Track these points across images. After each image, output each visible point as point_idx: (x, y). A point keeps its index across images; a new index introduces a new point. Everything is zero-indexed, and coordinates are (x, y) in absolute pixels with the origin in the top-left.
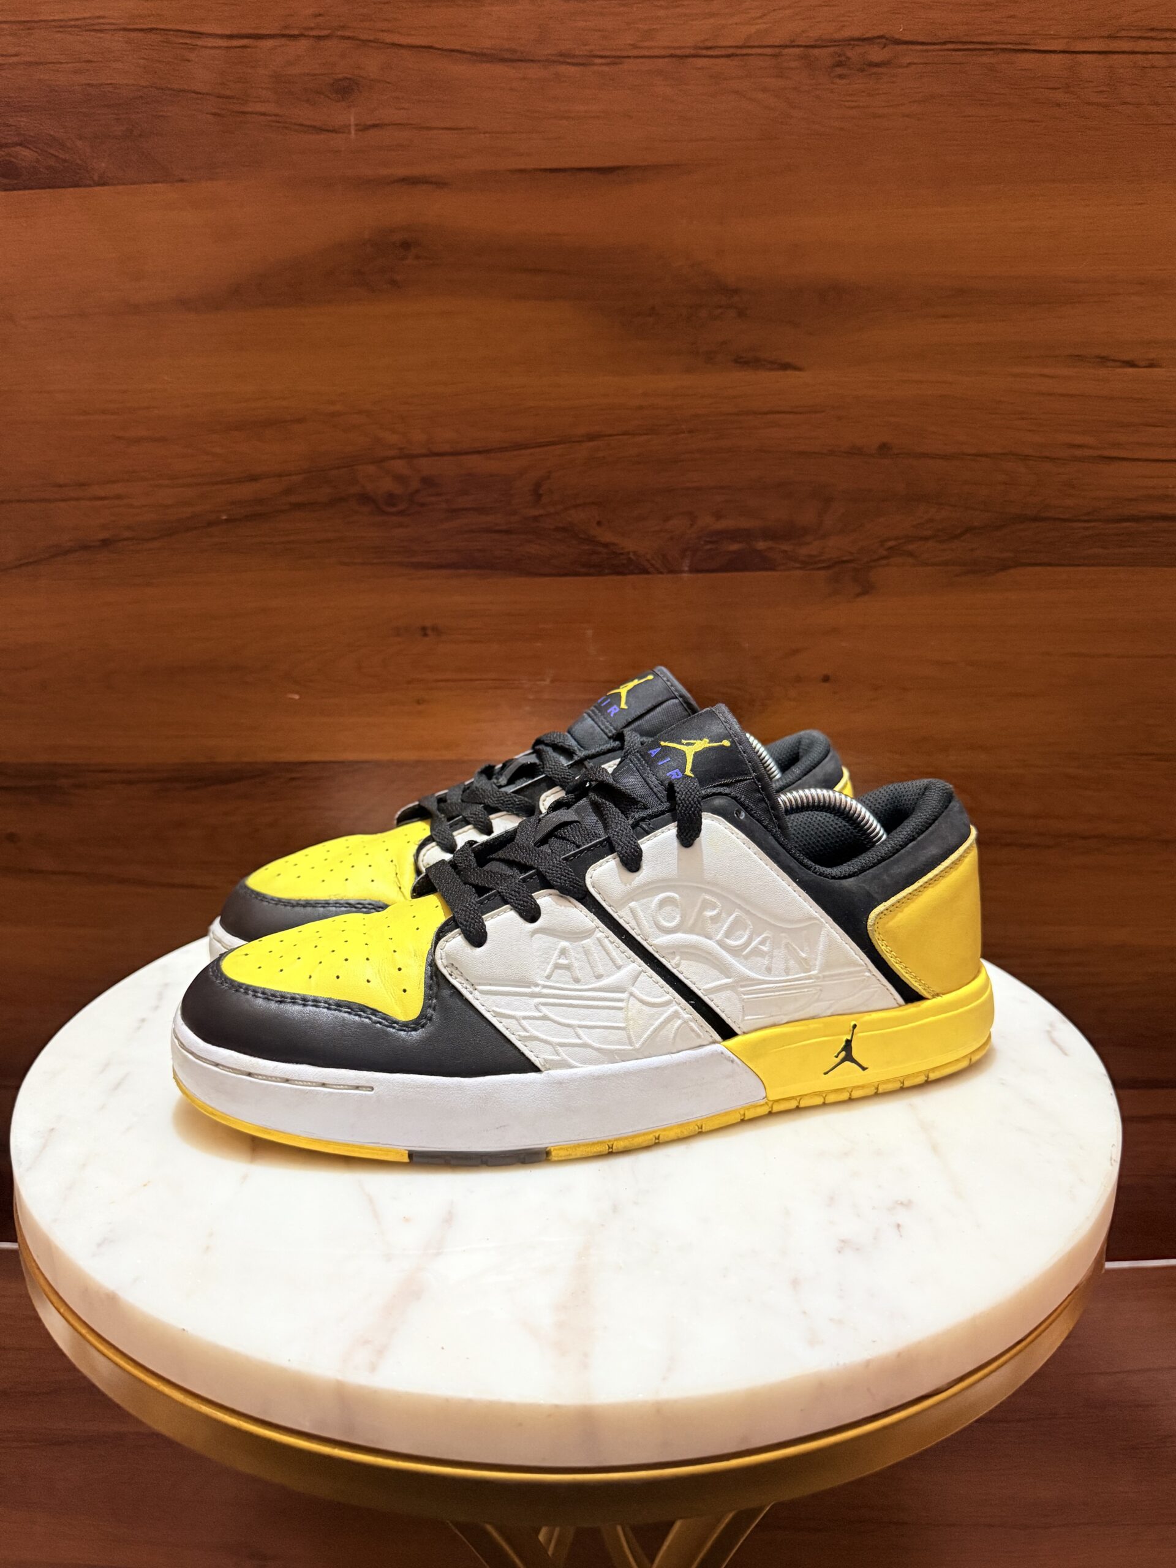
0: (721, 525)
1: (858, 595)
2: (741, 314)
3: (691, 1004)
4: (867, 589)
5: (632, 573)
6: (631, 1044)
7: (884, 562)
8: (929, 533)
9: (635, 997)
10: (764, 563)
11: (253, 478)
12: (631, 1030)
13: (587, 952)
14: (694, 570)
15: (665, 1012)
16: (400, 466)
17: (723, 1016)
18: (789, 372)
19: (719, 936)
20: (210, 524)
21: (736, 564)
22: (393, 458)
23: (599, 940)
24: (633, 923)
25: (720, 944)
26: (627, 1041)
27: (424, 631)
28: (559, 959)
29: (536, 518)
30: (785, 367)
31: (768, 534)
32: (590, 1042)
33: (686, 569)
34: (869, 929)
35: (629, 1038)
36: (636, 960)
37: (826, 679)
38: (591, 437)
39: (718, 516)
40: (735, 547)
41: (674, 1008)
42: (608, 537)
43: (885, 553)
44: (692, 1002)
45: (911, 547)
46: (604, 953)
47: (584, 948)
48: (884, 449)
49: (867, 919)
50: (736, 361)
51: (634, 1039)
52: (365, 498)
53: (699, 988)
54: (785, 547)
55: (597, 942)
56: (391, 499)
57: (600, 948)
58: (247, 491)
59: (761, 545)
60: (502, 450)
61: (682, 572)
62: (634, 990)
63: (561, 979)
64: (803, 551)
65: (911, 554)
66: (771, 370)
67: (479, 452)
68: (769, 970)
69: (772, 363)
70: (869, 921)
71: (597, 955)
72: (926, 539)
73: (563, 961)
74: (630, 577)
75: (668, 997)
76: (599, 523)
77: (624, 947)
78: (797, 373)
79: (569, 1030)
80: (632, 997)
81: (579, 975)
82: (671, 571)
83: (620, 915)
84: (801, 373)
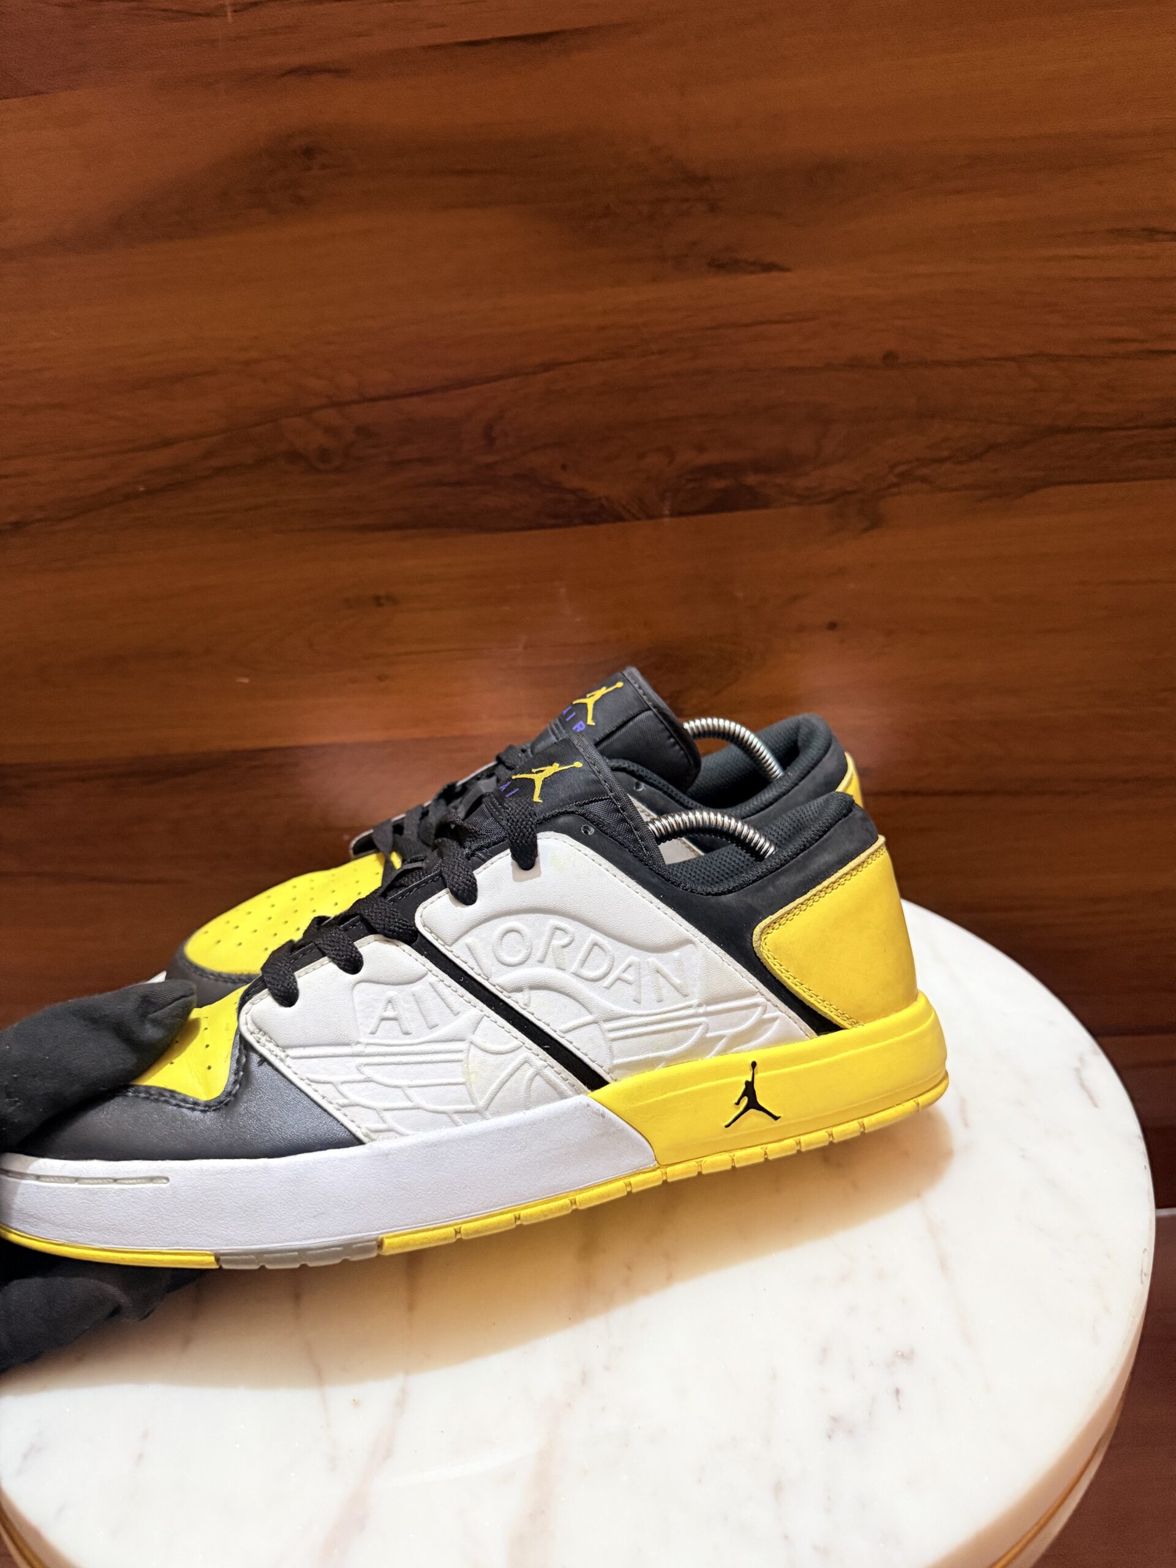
0: (706, 458)
1: (866, 530)
2: (713, 208)
3: (544, 1049)
4: (875, 522)
5: (605, 521)
6: (473, 1101)
7: (895, 490)
8: (945, 454)
9: (476, 1046)
10: (756, 500)
11: (167, 443)
12: (473, 1086)
13: (417, 999)
14: (677, 513)
15: (512, 1061)
16: (330, 416)
17: (586, 1060)
18: (775, 274)
19: (574, 968)
20: (127, 497)
21: (724, 503)
22: (322, 407)
23: (431, 984)
24: (472, 962)
25: (576, 975)
26: (468, 1098)
27: (378, 601)
28: (385, 1011)
29: (489, 466)
30: (768, 267)
31: (758, 467)
32: (423, 1103)
33: (667, 512)
34: (754, 945)
35: (470, 1095)
36: (477, 1005)
37: (832, 626)
38: (547, 367)
39: (701, 448)
40: (720, 484)
41: (523, 1054)
42: (572, 481)
43: (895, 480)
44: (546, 1047)
45: (924, 471)
46: (439, 999)
47: (414, 995)
48: (890, 358)
49: (752, 936)
50: (710, 265)
51: (476, 1095)
52: (294, 456)
53: (553, 1028)
54: (780, 480)
55: (430, 988)
56: (324, 454)
57: (434, 994)
58: (161, 458)
59: (751, 479)
60: (445, 389)
61: (662, 516)
62: (477, 1038)
63: (389, 1033)
64: (800, 483)
65: (924, 479)
66: (752, 272)
67: (418, 394)
68: (637, 1001)
69: (753, 264)
70: (754, 936)
71: (432, 1002)
72: (942, 461)
73: (390, 1013)
74: (604, 527)
75: (516, 1043)
76: (564, 467)
77: (462, 990)
78: (782, 274)
79: (398, 1091)
80: (472, 1046)
81: (407, 1027)
82: (650, 517)
83: (456, 954)
84: (787, 274)
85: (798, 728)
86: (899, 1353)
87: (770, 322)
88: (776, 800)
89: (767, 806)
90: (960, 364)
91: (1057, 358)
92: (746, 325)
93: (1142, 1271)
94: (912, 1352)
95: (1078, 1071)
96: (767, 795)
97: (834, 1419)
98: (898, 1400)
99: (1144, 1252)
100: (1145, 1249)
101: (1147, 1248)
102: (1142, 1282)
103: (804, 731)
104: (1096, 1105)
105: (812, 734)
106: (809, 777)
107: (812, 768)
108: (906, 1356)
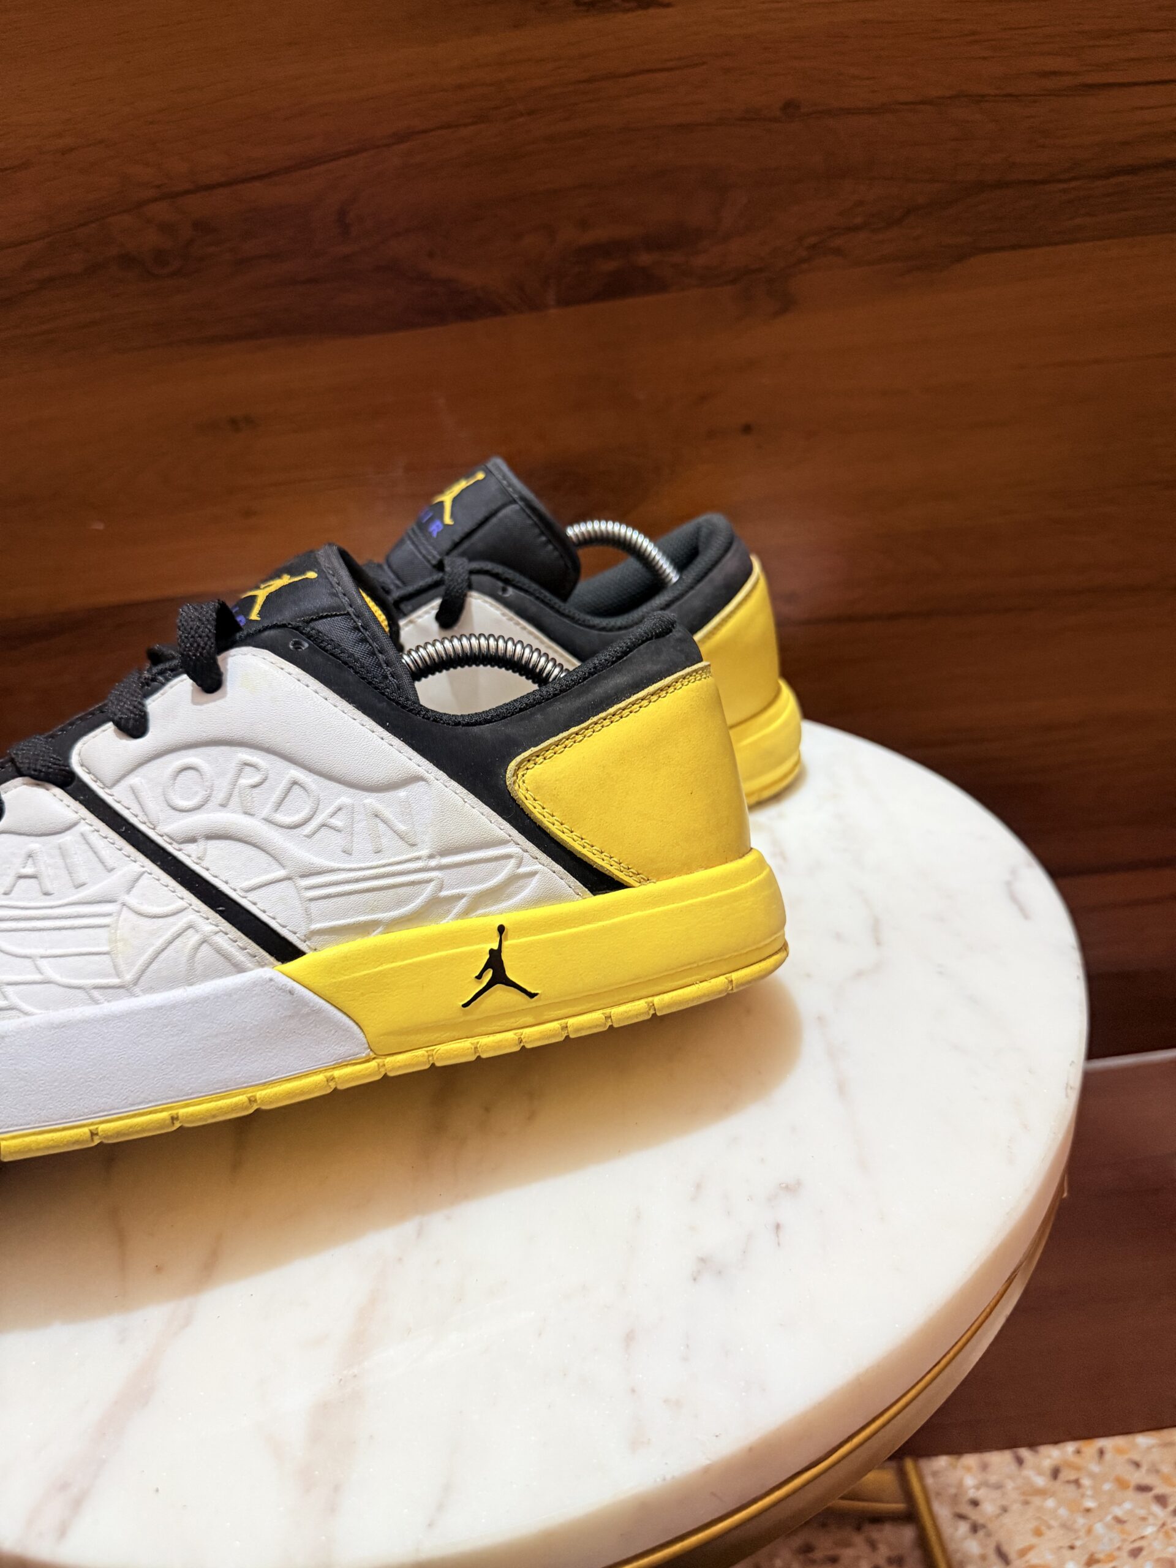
0: (589, 237)
1: (777, 314)
3: (216, 911)
4: (787, 304)
5: (483, 316)
6: (118, 975)
7: (805, 267)
8: (859, 220)
9: (130, 908)
10: (651, 283)
12: (120, 955)
13: (63, 852)
14: (563, 302)
15: (174, 924)
16: (160, 211)
18: (653, 12)
19: (266, 812)
22: (152, 201)
23: (82, 835)
24: (136, 808)
25: (268, 821)
26: (113, 971)
27: (233, 424)
28: (24, 867)
29: (347, 258)
30: (646, 3)
31: (652, 243)
32: (57, 978)
33: (551, 302)
35: (115, 967)
36: (138, 859)
37: (747, 427)
38: (403, 137)
39: (584, 225)
40: (610, 266)
41: (189, 917)
42: (444, 271)
43: (804, 254)
44: (221, 909)
45: (837, 242)
46: (90, 853)
47: (60, 848)
48: (790, 106)
50: (578, 3)
51: (123, 967)
52: (128, 261)
53: (233, 886)
54: (676, 258)
55: (80, 839)
56: (159, 256)
57: (86, 847)
59: (645, 259)
60: (290, 169)
61: (546, 307)
62: (132, 900)
63: (27, 894)
64: (699, 262)
67: (259, 177)
68: (347, 852)
71: (80, 857)
72: (856, 229)
73: (29, 870)
74: (481, 322)
75: (181, 904)
76: (430, 254)
77: (121, 842)
78: (663, 13)
79: (28, 962)
80: (125, 909)
81: (49, 887)
82: (533, 308)
83: (117, 798)
84: (670, 10)
85: (699, 530)
86: (784, 1186)
87: (650, 71)
90: (870, 111)
91: (979, 99)
92: (627, 75)
94: (798, 1184)
95: (1010, 885)
96: (660, 600)
97: (702, 1260)
98: (778, 1236)
103: (705, 533)
104: (1026, 916)
105: (712, 535)
106: (707, 579)
107: (709, 570)
108: (791, 1189)
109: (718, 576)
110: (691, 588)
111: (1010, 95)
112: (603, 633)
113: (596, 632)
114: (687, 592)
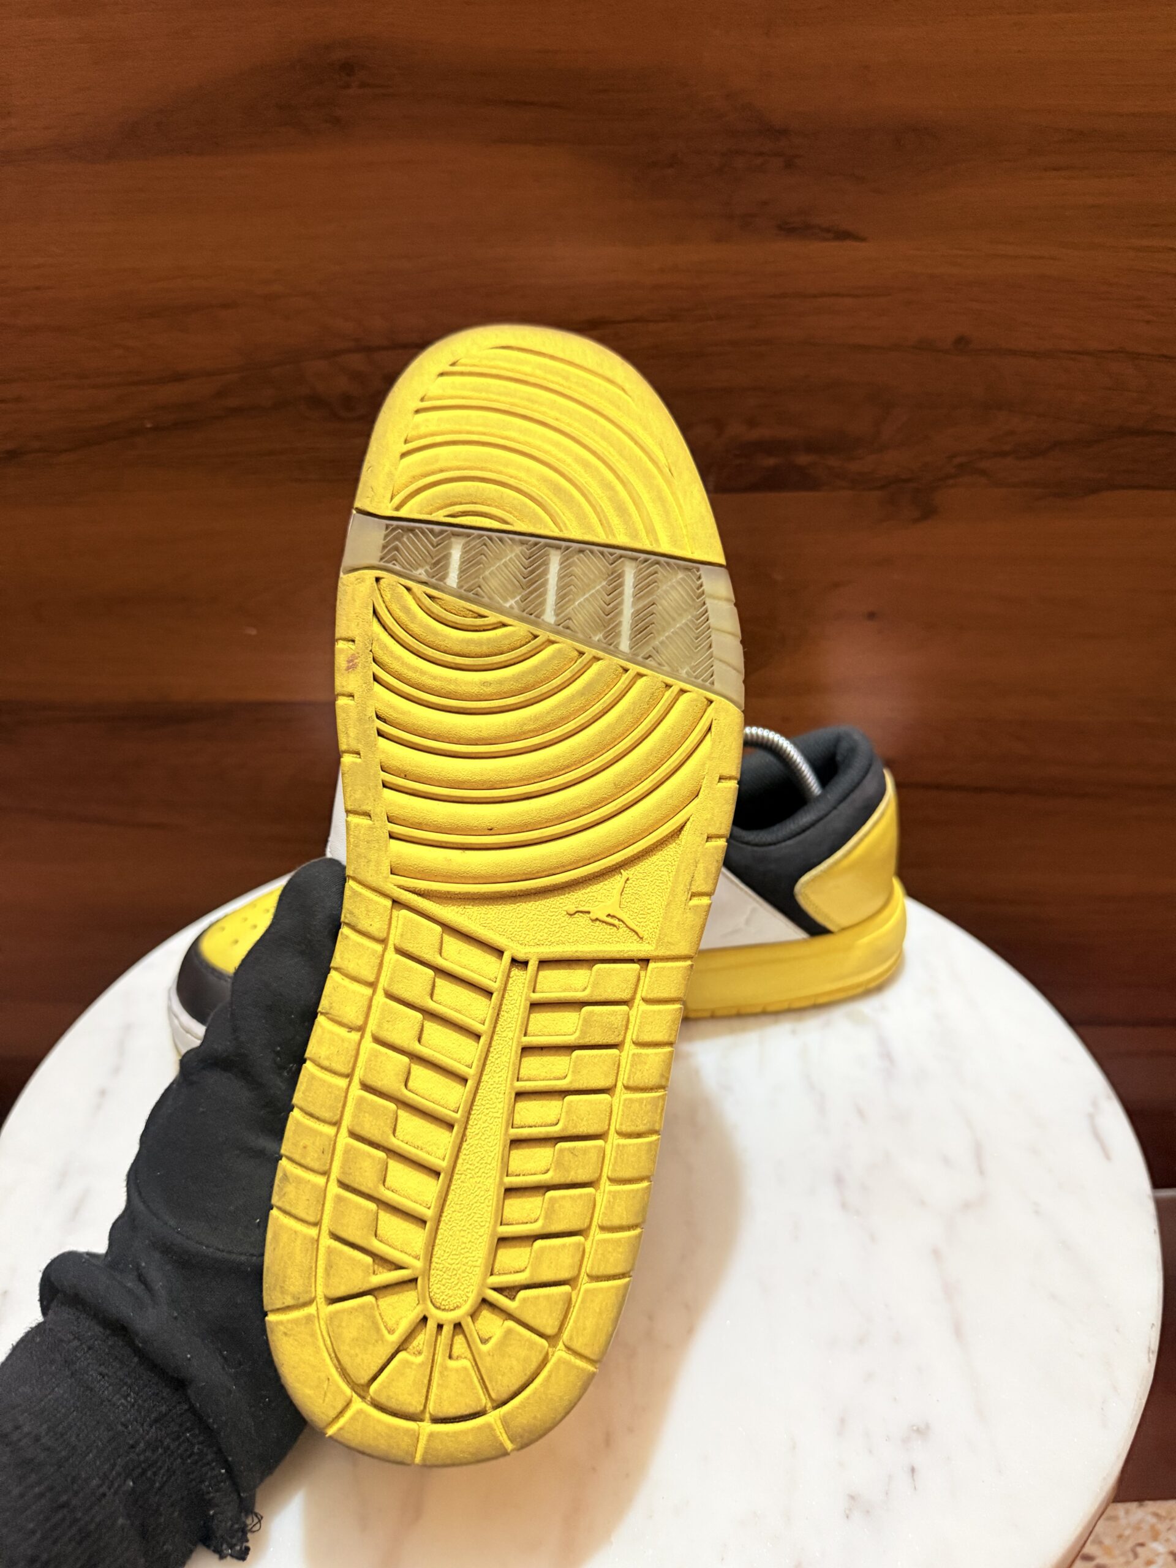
0: (755, 434)
1: (917, 520)
2: (790, 165)
4: (928, 512)
7: (951, 482)
8: (1007, 447)
10: (805, 481)
11: (179, 378)
14: (721, 489)
16: (356, 361)
18: (849, 244)
21: (773, 482)
22: (349, 351)
30: (843, 235)
31: (810, 447)
37: (871, 616)
39: (752, 423)
40: (771, 461)
43: (952, 471)
45: (984, 464)
48: (961, 342)
50: (780, 228)
52: (316, 401)
54: (832, 462)
56: (349, 400)
58: (171, 393)
59: (803, 459)
64: (853, 467)
65: (984, 473)
66: (825, 239)
69: (828, 230)
72: (1004, 454)
78: (858, 244)
84: (863, 244)
85: (838, 740)
86: (915, 1428)
87: (837, 295)
88: (813, 824)
89: (804, 831)
90: (1034, 354)
91: (1135, 356)
92: (815, 296)
93: (1149, 1348)
94: (928, 1427)
95: (1091, 1117)
96: (804, 818)
97: (852, 1498)
98: (914, 1480)
99: (1152, 1327)
100: (1153, 1324)
101: (1155, 1324)
102: (1149, 1361)
103: (844, 745)
104: (1108, 1157)
105: (853, 750)
106: (849, 800)
107: (852, 790)
108: (921, 1431)
109: (858, 797)
110: (835, 808)
111: (1165, 356)
112: (756, 848)
113: (749, 848)
114: (830, 812)
